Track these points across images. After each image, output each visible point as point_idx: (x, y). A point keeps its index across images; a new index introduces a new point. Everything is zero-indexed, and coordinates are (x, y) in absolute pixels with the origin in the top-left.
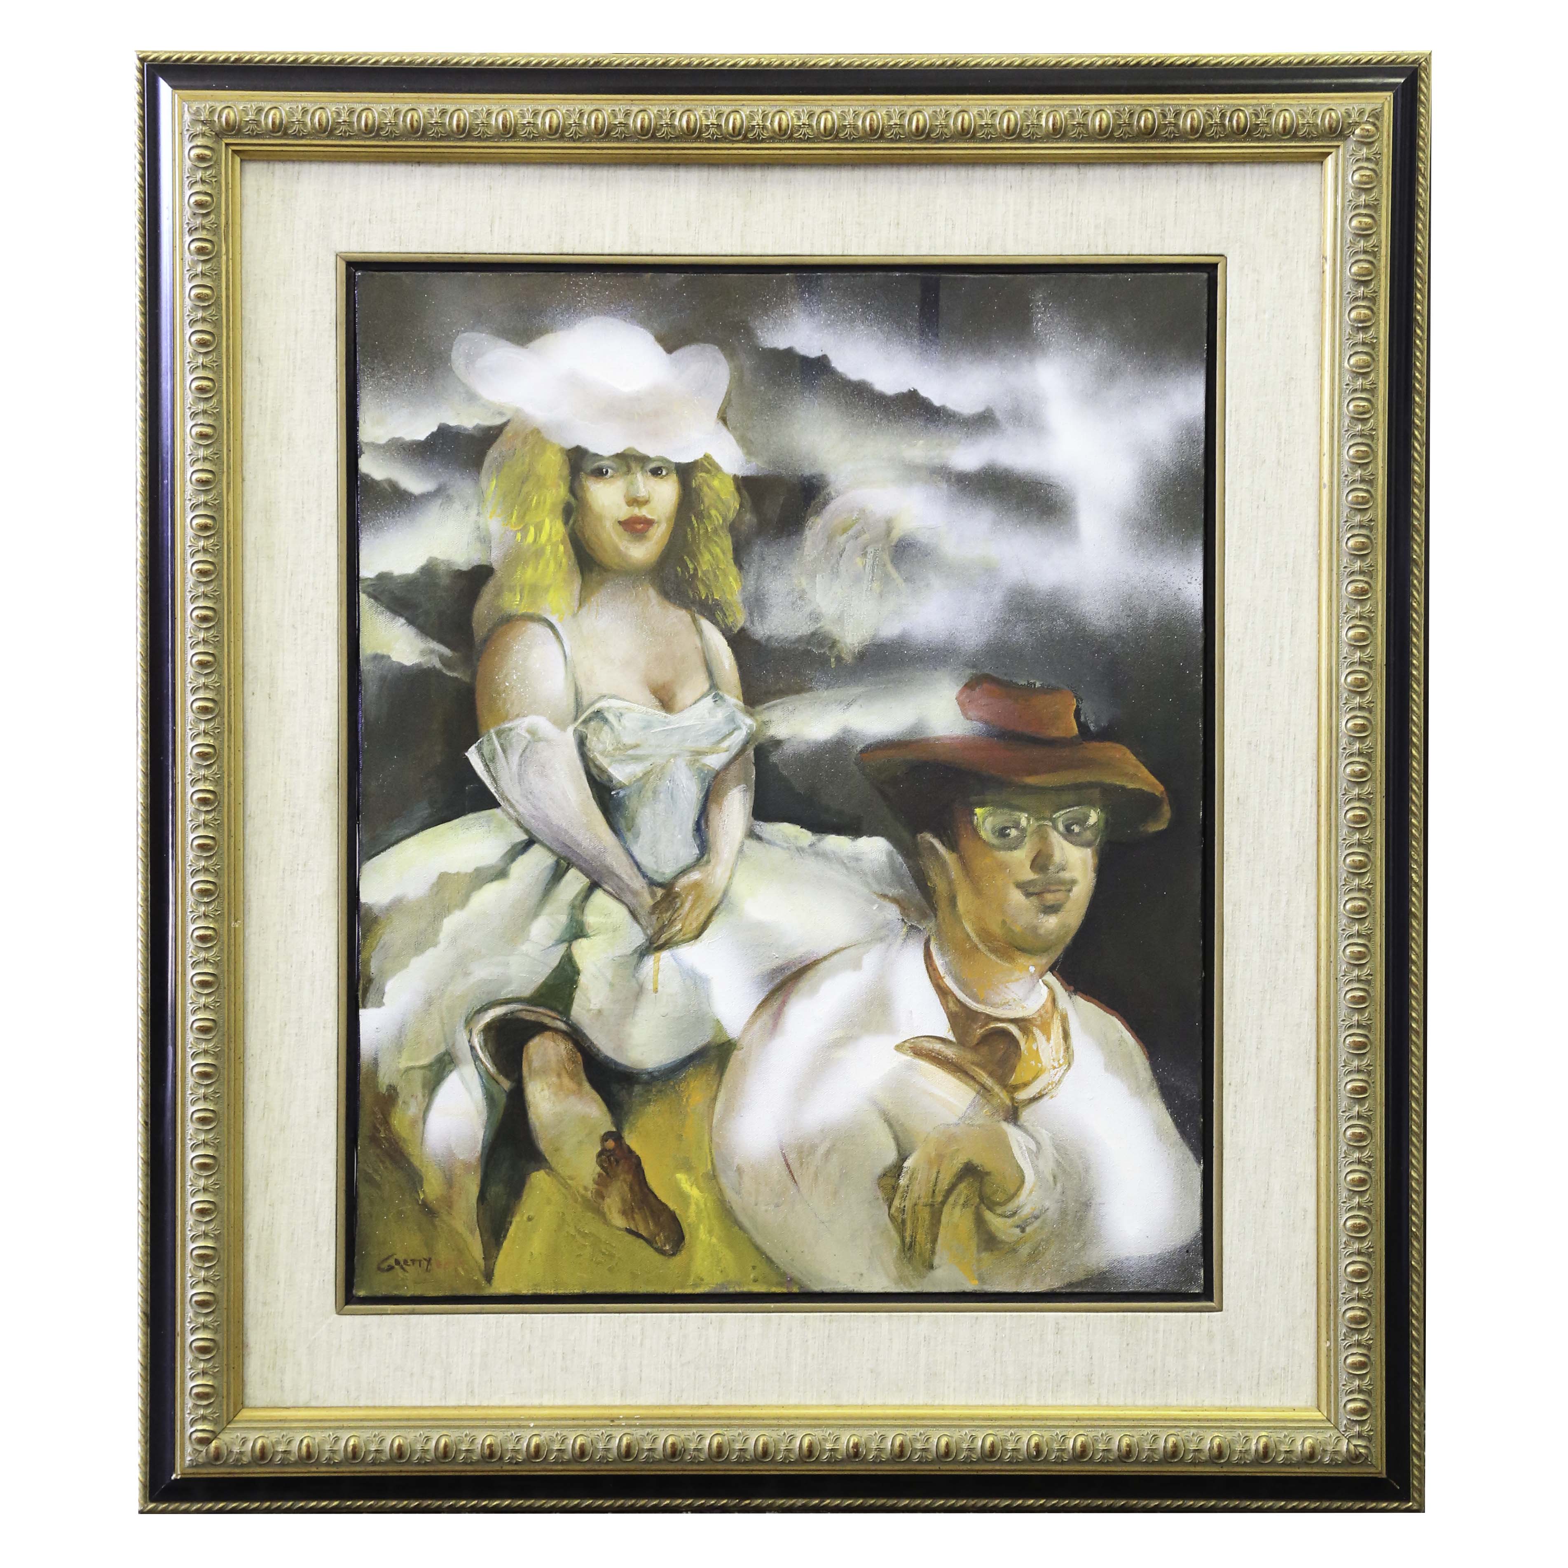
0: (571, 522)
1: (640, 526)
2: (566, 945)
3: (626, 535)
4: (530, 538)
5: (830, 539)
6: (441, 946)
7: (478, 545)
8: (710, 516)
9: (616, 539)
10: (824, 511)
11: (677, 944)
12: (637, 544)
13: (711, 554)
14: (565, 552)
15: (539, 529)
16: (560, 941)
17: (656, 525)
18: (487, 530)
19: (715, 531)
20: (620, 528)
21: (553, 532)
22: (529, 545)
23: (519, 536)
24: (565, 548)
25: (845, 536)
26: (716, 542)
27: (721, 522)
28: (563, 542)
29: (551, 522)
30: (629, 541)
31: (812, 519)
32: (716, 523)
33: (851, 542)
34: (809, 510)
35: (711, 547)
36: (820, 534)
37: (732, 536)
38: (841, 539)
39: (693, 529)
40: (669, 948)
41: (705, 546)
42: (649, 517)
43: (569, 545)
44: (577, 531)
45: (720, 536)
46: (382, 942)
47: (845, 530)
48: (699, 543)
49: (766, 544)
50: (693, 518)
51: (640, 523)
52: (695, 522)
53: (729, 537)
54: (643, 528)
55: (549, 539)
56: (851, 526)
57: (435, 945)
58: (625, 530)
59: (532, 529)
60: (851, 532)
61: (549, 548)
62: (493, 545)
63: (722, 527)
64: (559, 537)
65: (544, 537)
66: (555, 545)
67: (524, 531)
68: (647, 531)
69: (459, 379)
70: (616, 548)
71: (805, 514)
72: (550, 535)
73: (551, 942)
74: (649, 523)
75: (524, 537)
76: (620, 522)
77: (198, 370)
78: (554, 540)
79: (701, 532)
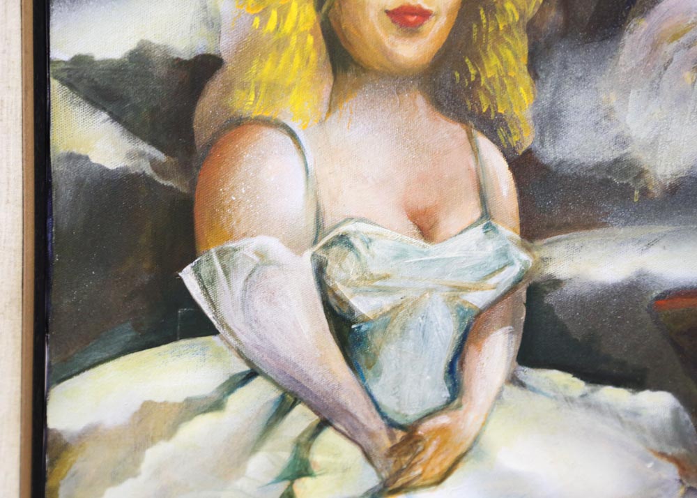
0: (324, 8)
1: (412, 19)
2: (287, 483)
3: (394, 29)
4: (271, 25)
5: (655, 46)
6: (141, 479)
7: (204, 29)
8: (503, 11)
9: (380, 32)
10: (652, 11)
11: (415, 488)
12: (407, 40)
13: (499, 56)
14: (315, 45)
15: (283, 13)
16: (280, 479)
17: (433, 18)
18: (217, 11)
19: (508, 30)
20: (387, 20)
21: (301, 19)
22: (269, 33)
23: (257, 21)
24: (316, 38)
25: (675, 44)
26: (508, 44)
27: (517, 18)
28: (312, 32)
29: (299, 6)
30: (397, 36)
31: (634, 21)
32: (511, 19)
33: (682, 53)
34: (633, 9)
35: (500, 50)
36: (643, 40)
37: (529, 37)
38: (669, 48)
39: (480, 24)
40: (406, 492)
41: (494, 48)
42: (426, 7)
43: (321, 37)
44: (331, 20)
45: (513, 36)
46: (73, 470)
47: (676, 37)
48: (487, 43)
49: (572, 49)
50: (482, 12)
51: (413, 15)
52: (483, 16)
53: (526, 42)
54: (416, 21)
55: (295, 28)
56: (684, 33)
57: (135, 475)
58: (394, 22)
59: (274, 14)
60: (682, 40)
61: (294, 39)
62: (223, 30)
63: (518, 25)
64: (309, 26)
65: (288, 26)
66: (302, 36)
67: (264, 15)
68: (421, 25)
70: (379, 43)
71: (627, 14)
72: (297, 22)
73: (270, 480)
74: (424, 15)
75: (264, 23)
76: (388, 12)
78: (302, 29)
79: (490, 30)
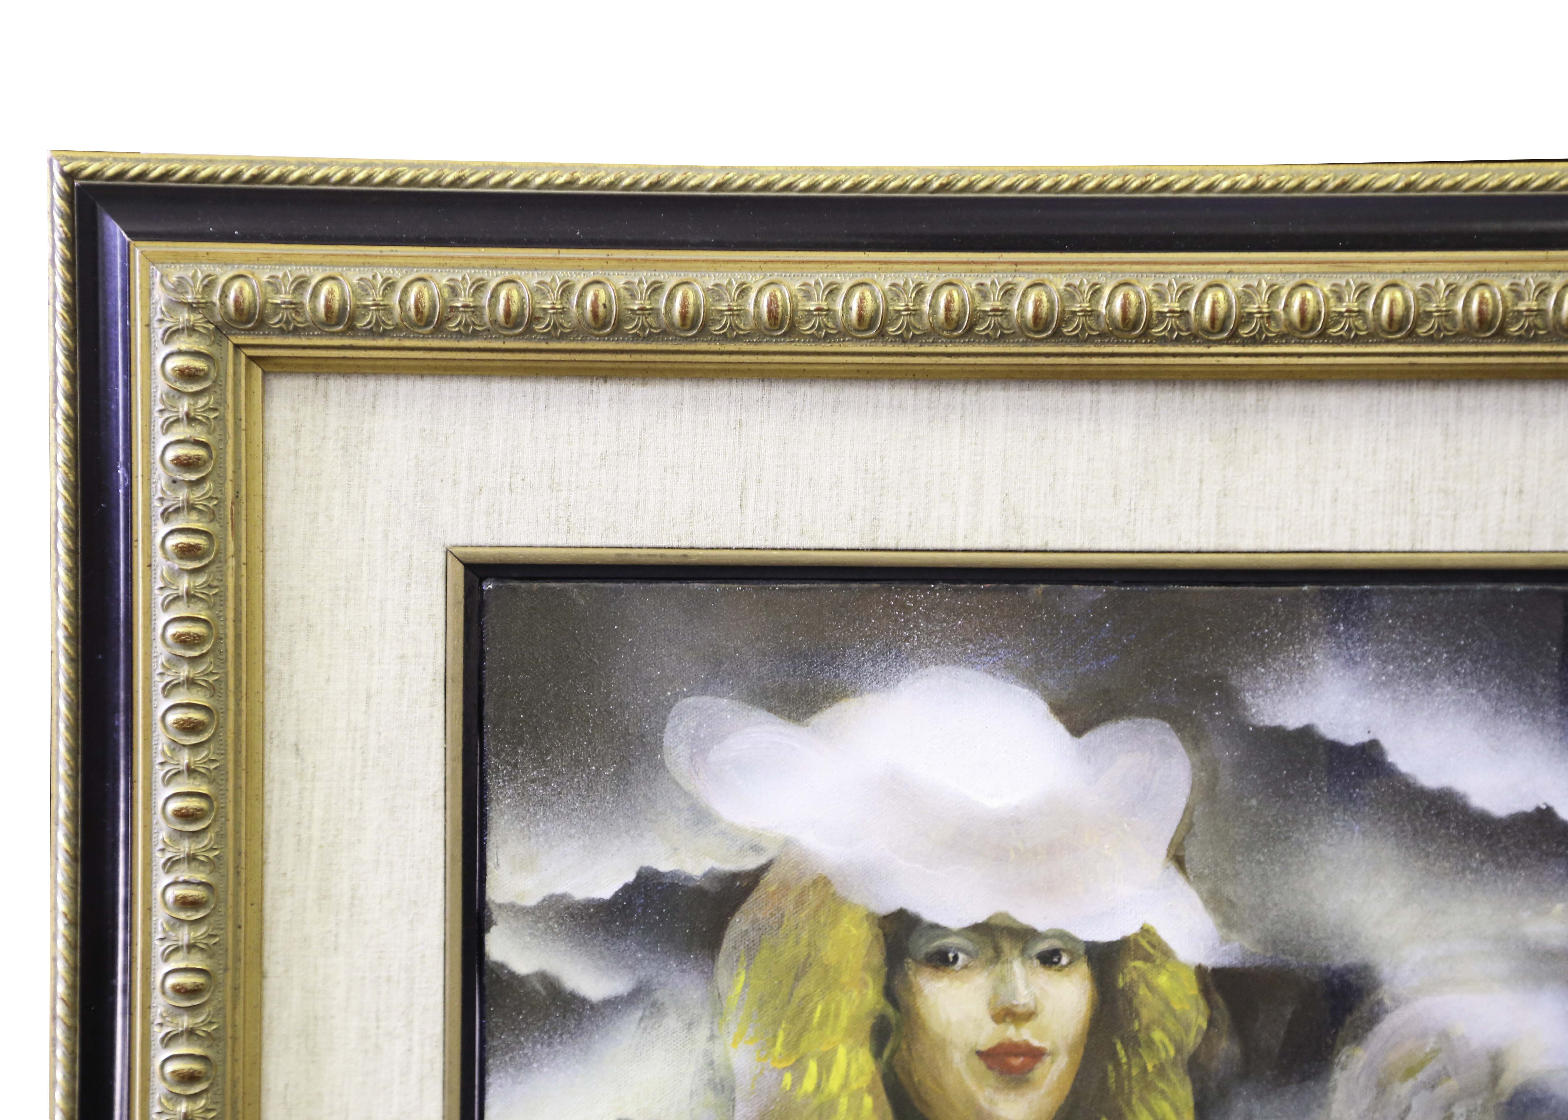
0: (886, 1053)
1: (1017, 1062)
3: (991, 1078)
4: (809, 1084)
5: (1382, 1087)
7: (711, 1097)
8: (1150, 1043)
9: (971, 1083)
10: (1370, 1036)
12: (1012, 1095)
14: (875, 1108)
15: (826, 1065)
17: (1048, 1059)
18: (728, 1068)
19: (1161, 1070)
20: (980, 1065)
21: (853, 1072)
22: (806, 1096)
23: (788, 1078)
24: (876, 1099)
25: (1410, 1083)
26: (1162, 1092)
27: (1172, 1053)
28: (871, 1090)
29: (849, 1051)
30: (997, 1089)
31: (1346, 1051)
32: (1163, 1055)
33: (1424, 1095)
34: (1342, 1033)
35: (1153, 1102)
36: (1362, 1080)
37: (1193, 1081)
38: (1402, 1089)
39: (1118, 1065)
41: (1143, 1100)
42: (1036, 1043)
43: (884, 1097)
44: (898, 1070)
45: (1169, 1081)
47: (1410, 1072)
48: (1131, 1092)
49: (1259, 1097)
50: (1119, 1046)
51: (1017, 1055)
52: (1122, 1053)
53: (1189, 1088)
54: (1023, 1065)
55: (845, 1086)
56: (1422, 1065)
58: (990, 1068)
59: (813, 1067)
60: (1421, 1076)
61: (844, 1103)
62: (738, 1095)
63: (1174, 1063)
64: (864, 1081)
65: (834, 1083)
66: (856, 1096)
67: (798, 1069)
68: (1031, 1069)
69: (677, 784)
70: (971, 1102)
71: (1334, 1040)
72: (847, 1076)
74: (1035, 1055)
75: (798, 1080)
76: (980, 1054)
77: (179, 779)
78: (854, 1086)
79: (1135, 1072)
